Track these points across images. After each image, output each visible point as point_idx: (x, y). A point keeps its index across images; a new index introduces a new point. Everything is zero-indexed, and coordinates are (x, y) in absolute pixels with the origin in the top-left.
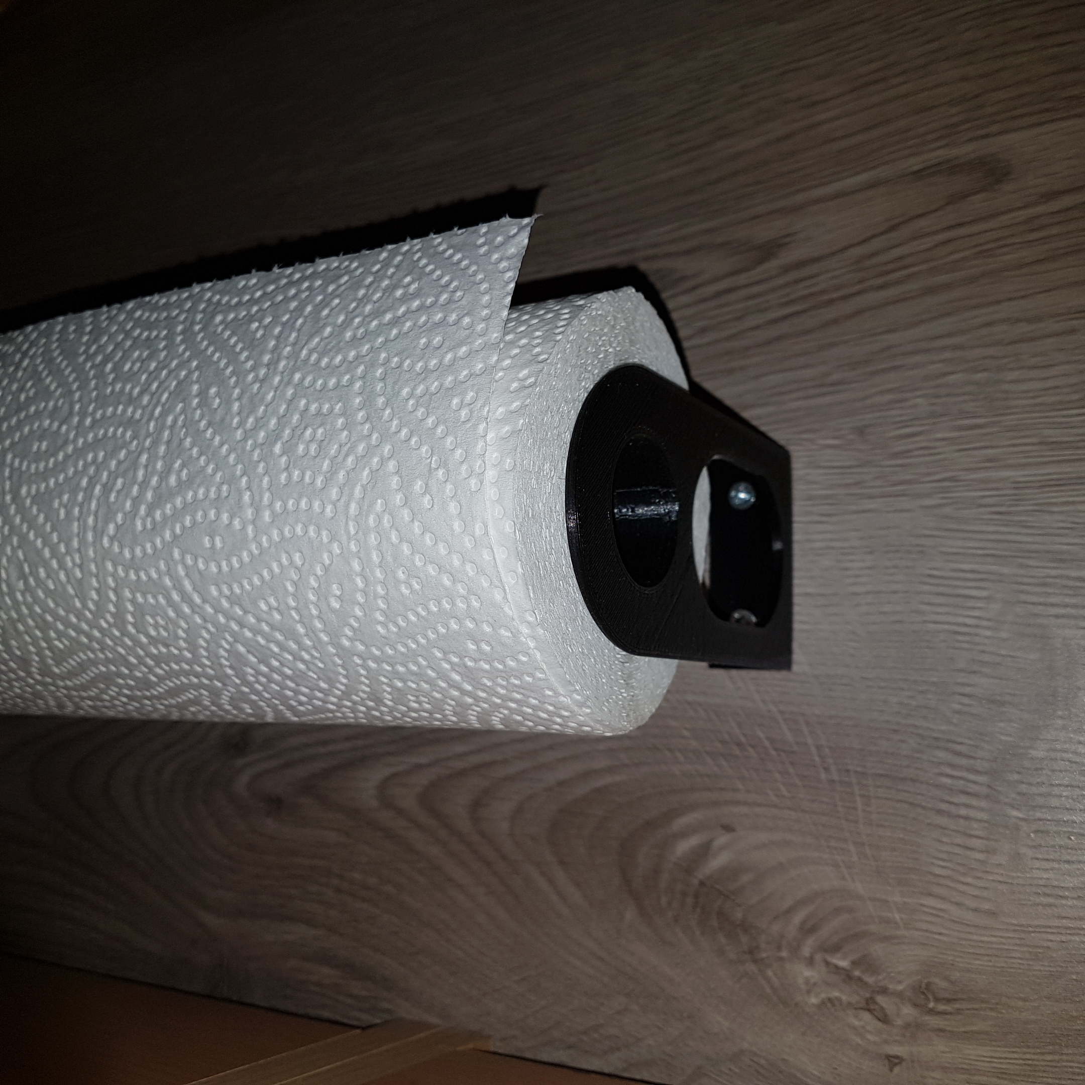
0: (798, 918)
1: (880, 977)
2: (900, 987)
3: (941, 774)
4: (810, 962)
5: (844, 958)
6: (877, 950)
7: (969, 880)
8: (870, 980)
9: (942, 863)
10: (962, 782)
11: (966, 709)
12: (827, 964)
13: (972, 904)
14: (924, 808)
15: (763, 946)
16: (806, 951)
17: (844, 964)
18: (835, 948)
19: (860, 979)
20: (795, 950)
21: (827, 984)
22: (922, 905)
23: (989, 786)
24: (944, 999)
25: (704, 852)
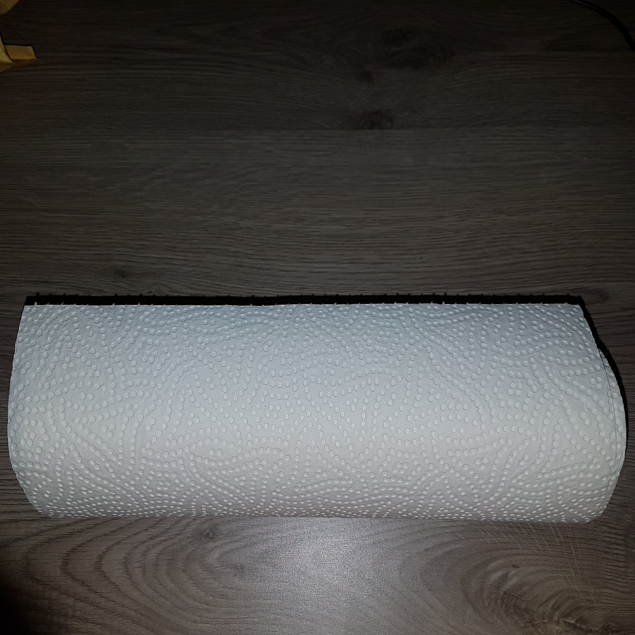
0: (551, 604)
1: (589, 625)
2: (597, 629)
3: (606, 537)
4: (558, 623)
5: (572, 619)
6: (586, 613)
7: (620, 580)
8: (584, 627)
9: (609, 574)
10: (614, 539)
11: (613, 509)
12: (565, 622)
13: (622, 590)
14: (600, 551)
15: (536, 618)
16: (556, 618)
17: (572, 622)
18: (568, 615)
19: (580, 627)
20: (551, 618)
21: (566, 632)
22: (602, 592)
23: (624, 540)
24: (615, 631)
25: (504, 578)
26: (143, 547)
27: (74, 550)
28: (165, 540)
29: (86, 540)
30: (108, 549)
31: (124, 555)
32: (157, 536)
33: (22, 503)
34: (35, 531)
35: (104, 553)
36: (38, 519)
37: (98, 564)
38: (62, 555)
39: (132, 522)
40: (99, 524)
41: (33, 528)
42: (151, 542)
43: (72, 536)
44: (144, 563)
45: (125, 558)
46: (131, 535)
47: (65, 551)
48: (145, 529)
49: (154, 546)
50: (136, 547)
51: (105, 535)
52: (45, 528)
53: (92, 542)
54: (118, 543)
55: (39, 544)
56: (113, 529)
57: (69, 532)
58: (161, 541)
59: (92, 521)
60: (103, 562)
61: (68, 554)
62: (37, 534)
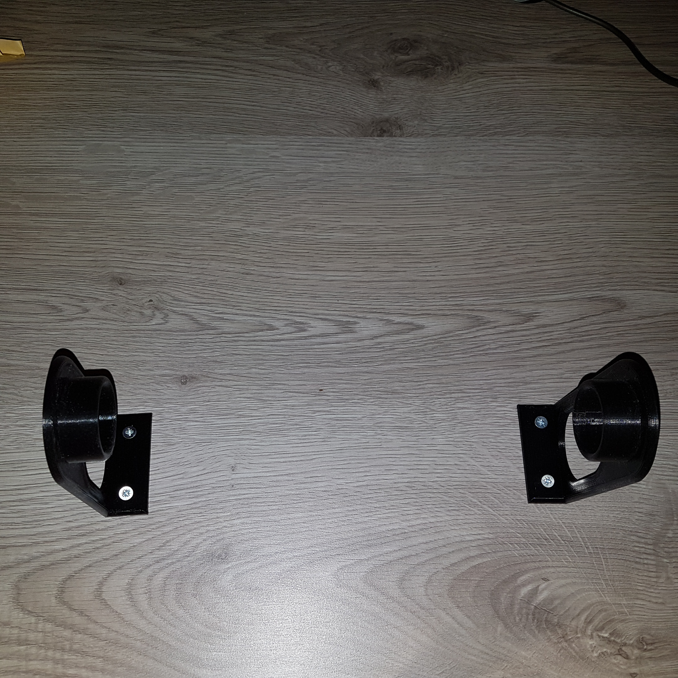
0: (583, 618)
1: (623, 639)
2: (631, 642)
3: (635, 546)
4: (592, 637)
5: (606, 633)
6: (620, 626)
7: (652, 590)
8: (619, 641)
9: (641, 585)
10: (643, 549)
11: (641, 518)
12: (599, 636)
13: (654, 601)
14: (630, 561)
15: (569, 633)
16: (589, 632)
17: (606, 635)
18: (602, 629)
19: (614, 641)
20: (584, 632)
21: (600, 646)
22: (635, 603)
23: (654, 550)
24: (649, 644)
25: (535, 592)
26: (149, 572)
27: (70, 577)
28: (173, 563)
29: (85, 565)
30: (109, 575)
31: (127, 581)
32: (164, 559)
33: (11, 527)
34: (26, 557)
35: (105, 579)
36: (30, 544)
37: (98, 592)
38: (57, 583)
39: (135, 544)
40: (98, 548)
41: (25, 554)
42: (157, 566)
43: (69, 562)
44: (149, 589)
45: (129, 584)
46: (134, 559)
47: (60, 579)
48: (150, 551)
49: (161, 569)
50: (140, 572)
51: (107, 559)
52: (38, 554)
53: (91, 568)
54: (120, 568)
55: (31, 572)
56: (114, 553)
57: (65, 558)
58: (168, 564)
59: (91, 545)
60: (104, 589)
61: (65, 581)
62: (29, 561)
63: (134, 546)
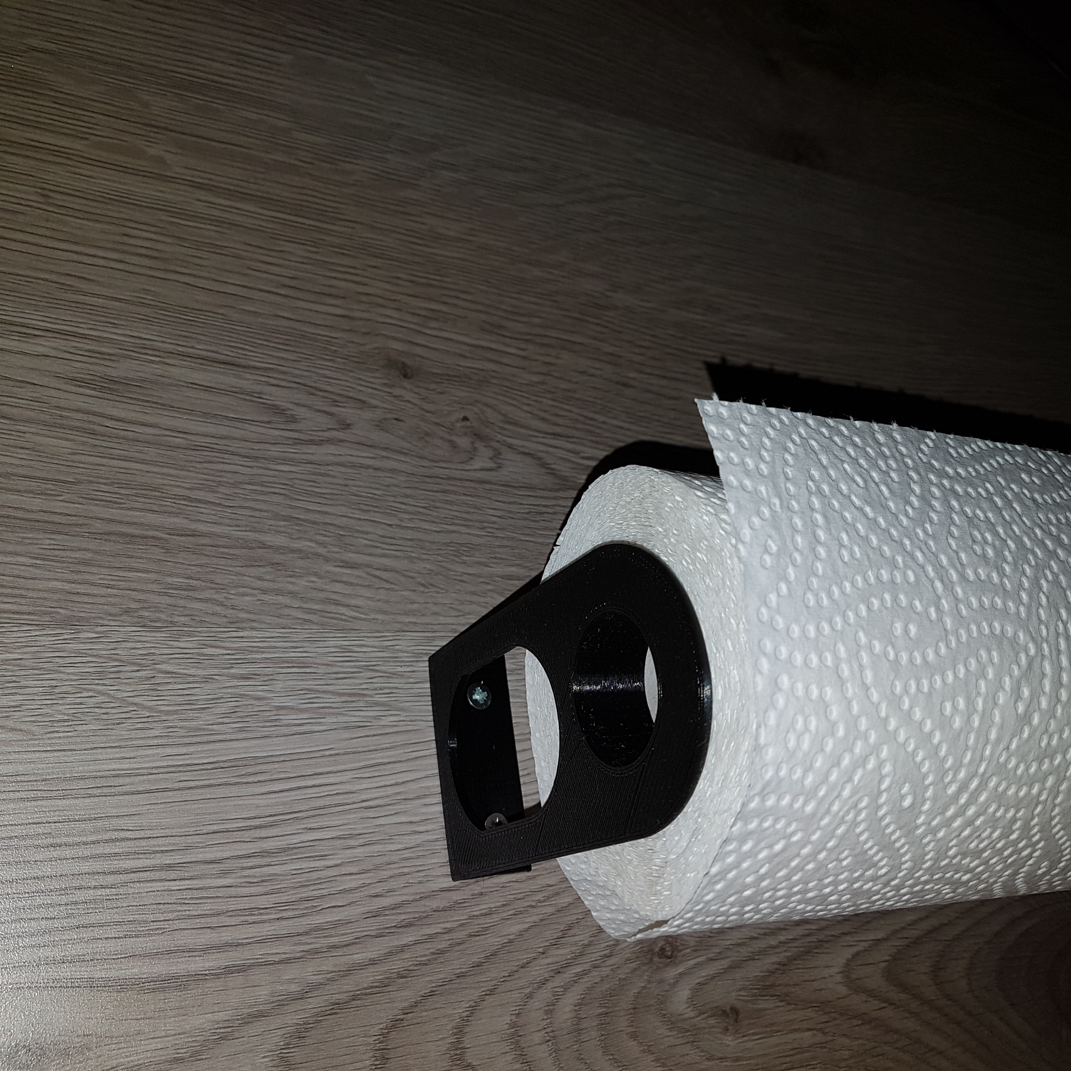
26: (544, 995)
27: (395, 1024)
28: (585, 973)
29: (420, 994)
30: (473, 1009)
31: (508, 1019)
32: (568, 965)
33: (250, 919)
34: (293, 988)
35: (466, 1020)
36: (299, 955)
37: (456, 1049)
38: (371, 1040)
39: (511, 937)
40: (442, 952)
41: (291, 981)
42: (558, 981)
43: (390, 988)
44: (553, 1031)
45: (513, 1025)
46: (515, 969)
47: (375, 1030)
48: (540, 950)
49: (566, 988)
50: (530, 996)
51: (460, 976)
52: (320, 977)
53: (434, 998)
54: (491, 992)
55: (311, 1020)
56: (475, 959)
57: (380, 981)
58: (577, 974)
59: (428, 946)
60: (467, 1041)
61: (385, 1035)
62: (301, 997)
63: (510, 941)
